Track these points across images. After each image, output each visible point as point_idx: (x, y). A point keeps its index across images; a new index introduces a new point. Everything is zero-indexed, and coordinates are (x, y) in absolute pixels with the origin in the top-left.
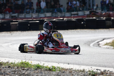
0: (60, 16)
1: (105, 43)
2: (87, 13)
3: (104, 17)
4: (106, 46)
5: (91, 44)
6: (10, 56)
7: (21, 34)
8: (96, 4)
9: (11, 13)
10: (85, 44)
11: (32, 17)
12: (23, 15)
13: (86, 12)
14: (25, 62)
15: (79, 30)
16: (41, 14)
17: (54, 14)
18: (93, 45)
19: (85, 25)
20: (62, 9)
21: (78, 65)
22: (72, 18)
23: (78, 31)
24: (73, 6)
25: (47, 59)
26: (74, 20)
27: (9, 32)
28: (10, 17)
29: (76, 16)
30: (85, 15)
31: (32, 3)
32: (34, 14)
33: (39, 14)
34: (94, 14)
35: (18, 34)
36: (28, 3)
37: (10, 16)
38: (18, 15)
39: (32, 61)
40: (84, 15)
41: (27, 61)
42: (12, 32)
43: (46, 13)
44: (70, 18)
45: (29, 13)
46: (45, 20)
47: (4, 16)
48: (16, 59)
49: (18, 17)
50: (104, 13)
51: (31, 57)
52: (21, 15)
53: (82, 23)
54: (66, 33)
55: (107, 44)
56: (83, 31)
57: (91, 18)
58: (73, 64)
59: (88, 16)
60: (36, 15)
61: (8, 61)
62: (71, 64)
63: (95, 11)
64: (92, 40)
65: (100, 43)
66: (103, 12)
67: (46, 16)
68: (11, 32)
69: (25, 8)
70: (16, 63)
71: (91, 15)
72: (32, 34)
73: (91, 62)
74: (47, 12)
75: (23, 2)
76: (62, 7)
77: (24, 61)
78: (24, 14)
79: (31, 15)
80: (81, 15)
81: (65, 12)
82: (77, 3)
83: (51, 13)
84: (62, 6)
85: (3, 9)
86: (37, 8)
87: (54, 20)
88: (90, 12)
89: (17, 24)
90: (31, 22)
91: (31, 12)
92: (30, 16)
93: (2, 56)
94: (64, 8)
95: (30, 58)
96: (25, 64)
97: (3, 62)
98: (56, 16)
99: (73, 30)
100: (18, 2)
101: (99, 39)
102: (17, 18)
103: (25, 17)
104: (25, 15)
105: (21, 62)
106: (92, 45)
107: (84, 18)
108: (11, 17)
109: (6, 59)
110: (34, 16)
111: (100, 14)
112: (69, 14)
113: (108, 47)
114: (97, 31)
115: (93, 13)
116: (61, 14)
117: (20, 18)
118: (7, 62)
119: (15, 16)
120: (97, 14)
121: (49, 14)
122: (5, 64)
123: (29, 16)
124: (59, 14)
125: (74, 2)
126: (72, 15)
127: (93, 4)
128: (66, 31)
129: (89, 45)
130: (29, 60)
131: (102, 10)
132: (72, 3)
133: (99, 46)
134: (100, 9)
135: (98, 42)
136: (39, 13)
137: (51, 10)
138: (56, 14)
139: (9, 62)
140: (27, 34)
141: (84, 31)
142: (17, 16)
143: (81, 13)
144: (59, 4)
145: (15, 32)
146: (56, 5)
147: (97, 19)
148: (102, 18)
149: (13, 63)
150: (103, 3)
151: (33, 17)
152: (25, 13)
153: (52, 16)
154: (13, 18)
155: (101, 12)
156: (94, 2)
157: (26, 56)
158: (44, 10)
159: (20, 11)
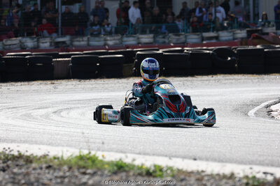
0: (174, 41)
2: (242, 34)
5: (250, 112)
6: (50, 141)
7: (80, 86)
8: (264, 13)
9: (54, 35)
10: (237, 110)
11: (105, 45)
12: (83, 41)
13: (239, 31)
14: (88, 156)
15: (220, 77)
16: (127, 37)
17: (161, 36)
18: (255, 114)
19: (236, 65)
20: (179, 24)
21: (219, 162)
22: (204, 48)
23: (219, 80)
24: (205, 16)
25: (142, 147)
26: (208, 52)
27: (49, 82)
28: (51, 45)
29: (214, 41)
30: (236, 41)
31: (107, 10)
32: (111, 38)
33: (122, 38)
34: (257, 38)
35: (72, 87)
37: (51, 43)
38: (72, 41)
39: (106, 154)
40: (234, 39)
41: (93, 153)
42: (55, 82)
43: (140, 36)
44: (199, 48)
45: (98, 35)
46: (138, 53)
47: (36, 43)
48: (65, 149)
49: (71, 44)
51: (103, 143)
52: (80, 41)
53: (229, 59)
54: (189, 83)
56: (230, 79)
57: (251, 47)
58: (207, 159)
59: (243, 42)
60: (114, 40)
61: (47, 153)
62: (201, 159)
63: (261, 30)
64: (252, 101)
66: (279, 32)
67: (139, 43)
68: (53, 81)
69: (89, 23)
70: (65, 157)
71: (250, 39)
72: (106, 86)
73: (249, 154)
74: (143, 32)
75: (83, 9)
76: (179, 22)
77: (85, 152)
78: (85, 39)
79: (102, 39)
80: (226, 41)
81: (187, 32)
83: (152, 35)
85: (33, 24)
87: (160, 51)
88: (248, 31)
89: (69, 61)
90: (102, 57)
91: (103, 32)
92: (102, 43)
93: (32, 141)
95: (101, 145)
96: (88, 159)
97: (35, 155)
98: (164, 42)
99: (205, 78)
100: (72, 7)
101: (271, 99)
102: (68, 46)
103: (88, 45)
104: (88, 40)
105: (78, 154)
106: (252, 113)
107: (234, 47)
108: (53, 44)
109: (42, 146)
110: (111, 43)
111: (273, 37)
112: (196, 37)
114: (266, 80)
115: (256, 34)
116: (177, 37)
117: (75, 47)
118: (45, 156)
119: (64, 42)
120: (263, 37)
121: (146, 38)
122: (39, 159)
123: (98, 41)
124: (173, 38)
126: (203, 39)
127: (256, 12)
128: (190, 78)
129: (246, 114)
130: (99, 150)
131: (278, 28)
132: (204, 10)
133: (269, 115)
134: (273, 26)
135: (268, 106)
136: (123, 35)
137: (154, 26)
138: (164, 38)
139: (48, 155)
140: (94, 86)
141: (235, 79)
142: (68, 43)
143: (225, 36)
144: (173, 13)
145: (64, 82)
146: (164, 16)
147: (266, 50)
148: (277, 46)
149: (58, 158)
151: (107, 44)
152: (89, 36)
153: (155, 41)
154: (58, 47)
155: (275, 31)
156: (258, 7)
157: (92, 140)
158: (135, 28)
159: (77, 29)
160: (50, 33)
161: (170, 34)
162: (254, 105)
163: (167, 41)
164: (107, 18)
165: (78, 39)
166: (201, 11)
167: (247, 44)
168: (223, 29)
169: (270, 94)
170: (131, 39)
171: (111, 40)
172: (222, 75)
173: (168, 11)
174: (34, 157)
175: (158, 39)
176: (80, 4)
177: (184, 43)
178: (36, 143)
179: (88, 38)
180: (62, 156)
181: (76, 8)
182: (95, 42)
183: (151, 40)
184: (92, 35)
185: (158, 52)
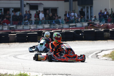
0: (58, 27)
1: (104, 55)
2: (85, 24)
3: (102, 29)
4: (104, 58)
5: (89, 56)
6: (8, 68)
7: (20, 45)
8: (95, 16)
9: (9, 25)
11: (30, 28)
12: (21, 27)
13: (84, 23)
14: (24, 74)
15: (77, 42)
16: (39, 25)
17: (53, 25)
18: (91, 57)
19: (83, 37)
20: (60, 20)
22: (70, 30)
23: (76, 43)
26: (72, 31)
27: (7, 44)
28: (8, 29)
29: (74, 27)
30: (83, 27)
32: (33, 26)
33: (37, 26)
34: (92, 26)
35: (17, 46)
36: (26, 14)
37: (8, 28)
39: (31, 73)
40: (82, 26)
41: (26, 73)
42: (10, 44)
43: (44, 25)
44: (68, 30)
46: (43, 32)
47: (2, 28)
48: (14, 71)
49: (16, 28)
50: (102, 25)
51: (30, 69)
52: (20, 27)
53: (81, 34)
55: (105, 56)
56: (81, 43)
57: (89, 30)
59: (86, 27)
60: (34, 26)
61: (7, 73)
63: (93, 23)
64: (90, 52)
65: (98, 54)
66: (101, 23)
68: (9, 44)
69: (23, 20)
71: (89, 26)
76: (60, 19)
77: (22, 72)
78: (22, 26)
79: (29, 26)
80: (79, 27)
81: (63, 24)
82: (75, 15)
83: (49, 25)
84: (60, 17)
86: (35, 20)
88: (88, 23)
89: (15, 35)
92: (29, 28)
94: (62, 20)
95: (29, 69)
96: (24, 75)
97: (2, 73)
98: (54, 28)
99: (71, 42)
100: (16, 13)
101: (98, 51)
103: (23, 29)
104: (23, 27)
105: (20, 73)
107: (82, 30)
108: (9, 28)
109: (4, 70)
110: (32, 28)
111: (98, 25)
112: (67, 25)
113: (106, 58)
114: (96, 43)
115: (91, 24)
116: (59, 26)
117: (18, 29)
118: (6, 74)
119: (13, 28)
120: (94, 25)
121: (47, 26)
122: (4, 75)
123: (27, 27)
124: (57, 26)
125: (72, 14)
126: (70, 26)
127: (91, 15)
130: (28, 71)
131: (100, 22)
132: (70, 14)
133: (97, 57)
134: (98, 21)
135: (96, 54)
136: (37, 24)
137: (50, 21)
138: (54, 26)
139: (7, 74)
140: (25, 45)
141: (83, 43)
142: (15, 28)
143: (79, 25)
144: (57, 16)
145: (13, 44)
146: (54, 17)
147: (95, 31)
148: (100, 29)
149: (11, 75)
150: (101, 15)
152: (23, 25)
153: (50, 27)
154: (11, 30)
155: (99, 23)
156: (92, 13)
157: (25, 67)
158: (42, 22)
159: (18, 22)
160: (8, 24)
161: (57, 24)
162: (91, 53)
163: (55, 27)
164: (31, 18)
165: (19, 26)
166: (69, 15)
167: (88, 28)
168: (78, 22)
169: (97, 49)
170: (41, 26)
171: (32, 27)
172: (78, 41)
173: (56, 15)
174: (1, 74)
175: (51, 26)
176: (20, 12)
177: (62, 28)
178: (2, 69)
179: (23, 26)
180: (13, 74)
181: (18, 14)
182: (26, 27)
183: (49, 27)
184: (24, 24)
185: (52, 32)
